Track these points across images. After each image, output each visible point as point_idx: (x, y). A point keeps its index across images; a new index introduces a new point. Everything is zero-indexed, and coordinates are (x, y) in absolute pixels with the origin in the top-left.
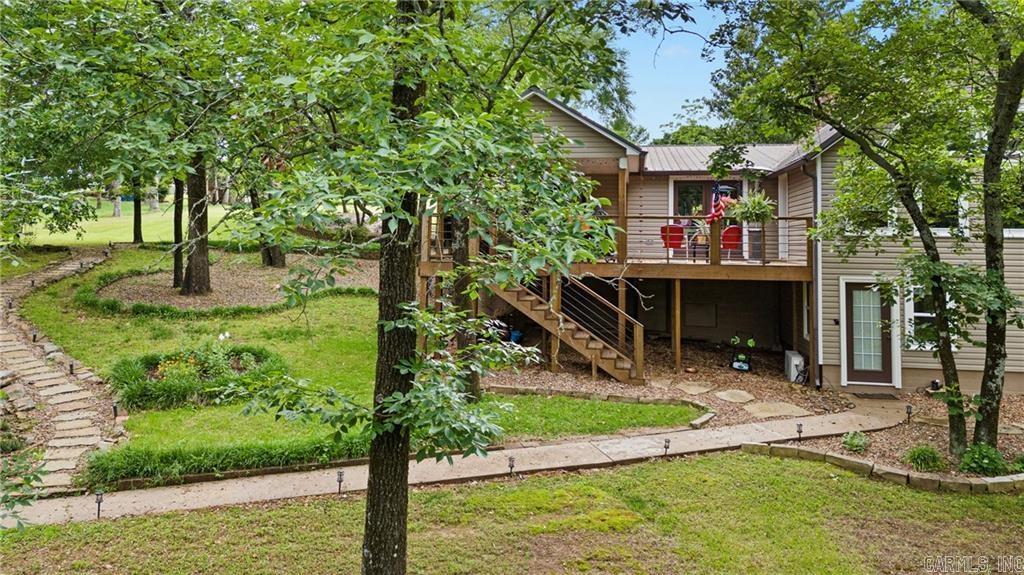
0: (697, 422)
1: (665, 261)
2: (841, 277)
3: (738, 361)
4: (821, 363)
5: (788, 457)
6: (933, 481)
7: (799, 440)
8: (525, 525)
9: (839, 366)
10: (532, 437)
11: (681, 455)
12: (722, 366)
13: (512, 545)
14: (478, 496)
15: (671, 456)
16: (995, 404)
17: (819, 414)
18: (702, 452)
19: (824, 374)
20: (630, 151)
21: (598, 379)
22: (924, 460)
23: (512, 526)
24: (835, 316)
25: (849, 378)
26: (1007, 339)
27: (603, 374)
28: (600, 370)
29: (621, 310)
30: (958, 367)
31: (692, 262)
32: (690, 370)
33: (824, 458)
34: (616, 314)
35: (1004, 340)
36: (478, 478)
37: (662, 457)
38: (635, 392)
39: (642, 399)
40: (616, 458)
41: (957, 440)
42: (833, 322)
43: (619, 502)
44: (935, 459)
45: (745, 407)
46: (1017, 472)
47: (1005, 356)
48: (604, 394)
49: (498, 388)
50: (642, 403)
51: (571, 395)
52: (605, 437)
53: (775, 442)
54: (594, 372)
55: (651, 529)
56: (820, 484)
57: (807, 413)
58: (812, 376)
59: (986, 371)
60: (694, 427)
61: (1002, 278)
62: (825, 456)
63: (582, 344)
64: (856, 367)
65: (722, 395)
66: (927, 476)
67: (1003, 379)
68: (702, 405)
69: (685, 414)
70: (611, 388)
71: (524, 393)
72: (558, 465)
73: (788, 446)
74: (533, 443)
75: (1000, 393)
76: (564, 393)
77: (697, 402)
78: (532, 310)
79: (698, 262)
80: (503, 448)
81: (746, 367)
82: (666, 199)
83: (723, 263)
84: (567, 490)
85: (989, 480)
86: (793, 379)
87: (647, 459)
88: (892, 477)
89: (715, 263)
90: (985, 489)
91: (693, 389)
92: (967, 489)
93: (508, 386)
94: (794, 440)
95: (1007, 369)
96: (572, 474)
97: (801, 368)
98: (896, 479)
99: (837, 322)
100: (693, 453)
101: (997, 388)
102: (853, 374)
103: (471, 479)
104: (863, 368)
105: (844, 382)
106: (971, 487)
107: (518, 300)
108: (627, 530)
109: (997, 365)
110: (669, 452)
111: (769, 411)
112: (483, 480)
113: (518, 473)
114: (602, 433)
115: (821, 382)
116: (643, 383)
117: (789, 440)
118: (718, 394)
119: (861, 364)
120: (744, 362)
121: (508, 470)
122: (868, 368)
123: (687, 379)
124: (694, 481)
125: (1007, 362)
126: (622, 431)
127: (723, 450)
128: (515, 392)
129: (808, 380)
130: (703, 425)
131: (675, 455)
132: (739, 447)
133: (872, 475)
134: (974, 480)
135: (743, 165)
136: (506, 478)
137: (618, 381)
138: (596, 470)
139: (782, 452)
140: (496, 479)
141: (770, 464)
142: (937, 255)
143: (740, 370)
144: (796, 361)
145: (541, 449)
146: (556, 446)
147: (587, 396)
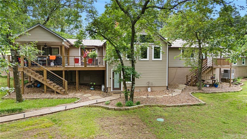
0: (76, 102)
1: (74, 66)
2: (112, 69)
3: (92, 88)
4: (107, 87)
5: (93, 107)
6: (119, 109)
7: (97, 103)
8: (24, 129)
9: (111, 87)
10: (34, 109)
11: (69, 109)
12: (88, 89)
13: (19, 134)
14: (13, 124)
15: (67, 110)
16: (133, 93)
17: (104, 97)
18: (74, 108)
19: (108, 89)
20: (64, 40)
21: (56, 94)
22: (119, 105)
23: (21, 130)
24: (110, 77)
25: (113, 90)
26: (135, 80)
27: (57, 93)
28: (57, 92)
29: (63, 79)
30: (127, 86)
31: (81, 66)
32: (80, 90)
33: (100, 107)
34: (62, 80)
35: (134, 80)
36: (15, 120)
37: (65, 110)
38: (64, 96)
39: (65, 98)
40: (53, 112)
41: (126, 100)
42: (110, 78)
43: (50, 121)
44: (121, 104)
45: (89, 98)
46: (135, 105)
47: (135, 83)
48: (57, 98)
49: (29, 98)
50: (65, 99)
51: (48, 98)
52: (53, 107)
53: (91, 104)
54: (55, 93)
55: (56, 126)
56: (97, 112)
57: (101, 97)
58: (106, 90)
59: (132, 87)
60: (75, 103)
61: (134, 68)
62: (100, 106)
63: (52, 86)
64: (114, 87)
65: (85, 95)
66: (118, 108)
67: (134, 88)
68: (79, 98)
69: (74, 100)
70: (59, 96)
71: (36, 99)
72: (38, 115)
73: (94, 105)
74: (34, 110)
75: (134, 91)
76: (46, 98)
77: (78, 97)
78: (39, 79)
79: (83, 66)
80: (25, 112)
81: (93, 89)
82: (78, 52)
83: (87, 66)
84: (37, 120)
85: (129, 107)
86: (102, 91)
87: (61, 111)
88: (112, 109)
89: (85, 66)
90: (128, 109)
91: (78, 95)
92: (125, 109)
93: (32, 98)
94: (96, 103)
95: (135, 86)
96: (41, 116)
97: (104, 88)
98: (113, 109)
99: (111, 78)
100: (72, 108)
101: (133, 90)
102: (114, 89)
103: (13, 120)
104: (116, 87)
105: (112, 90)
106: (126, 109)
107: (35, 77)
108: (50, 127)
109: (133, 85)
110: (66, 109)
111: (94, 98)
112: (16, 120)
113: (26, 118)
114: (53, 106)
115: (107, 91)
116: (67, 94)
117: (94, 104)
118: (84, 95)
119: (115, 87)
120: (93, 88)
121: (24, 117)
122: (117, 87)
123: (79, 93)
124: (70, 114)
125: (135, 85)
126: (58, 105)
127: (79, 107)
128: (34, 99)
129: (105, 91)
130: (77, 102)
131: (68, 109)
132: (83, 106)
133: (108, 109)
134: (127, 108)
135: (82, 45)
136: (23, 119)
137: (61, 94)
138: (48, 115)
139: (92, 106)
140: (20, 120)
141: (89, 109)
142: (123, 64)
143: (92, 90)
144: (103, 87)
145: (35, 111)
146: (40, 111)
147: (52, 98)
